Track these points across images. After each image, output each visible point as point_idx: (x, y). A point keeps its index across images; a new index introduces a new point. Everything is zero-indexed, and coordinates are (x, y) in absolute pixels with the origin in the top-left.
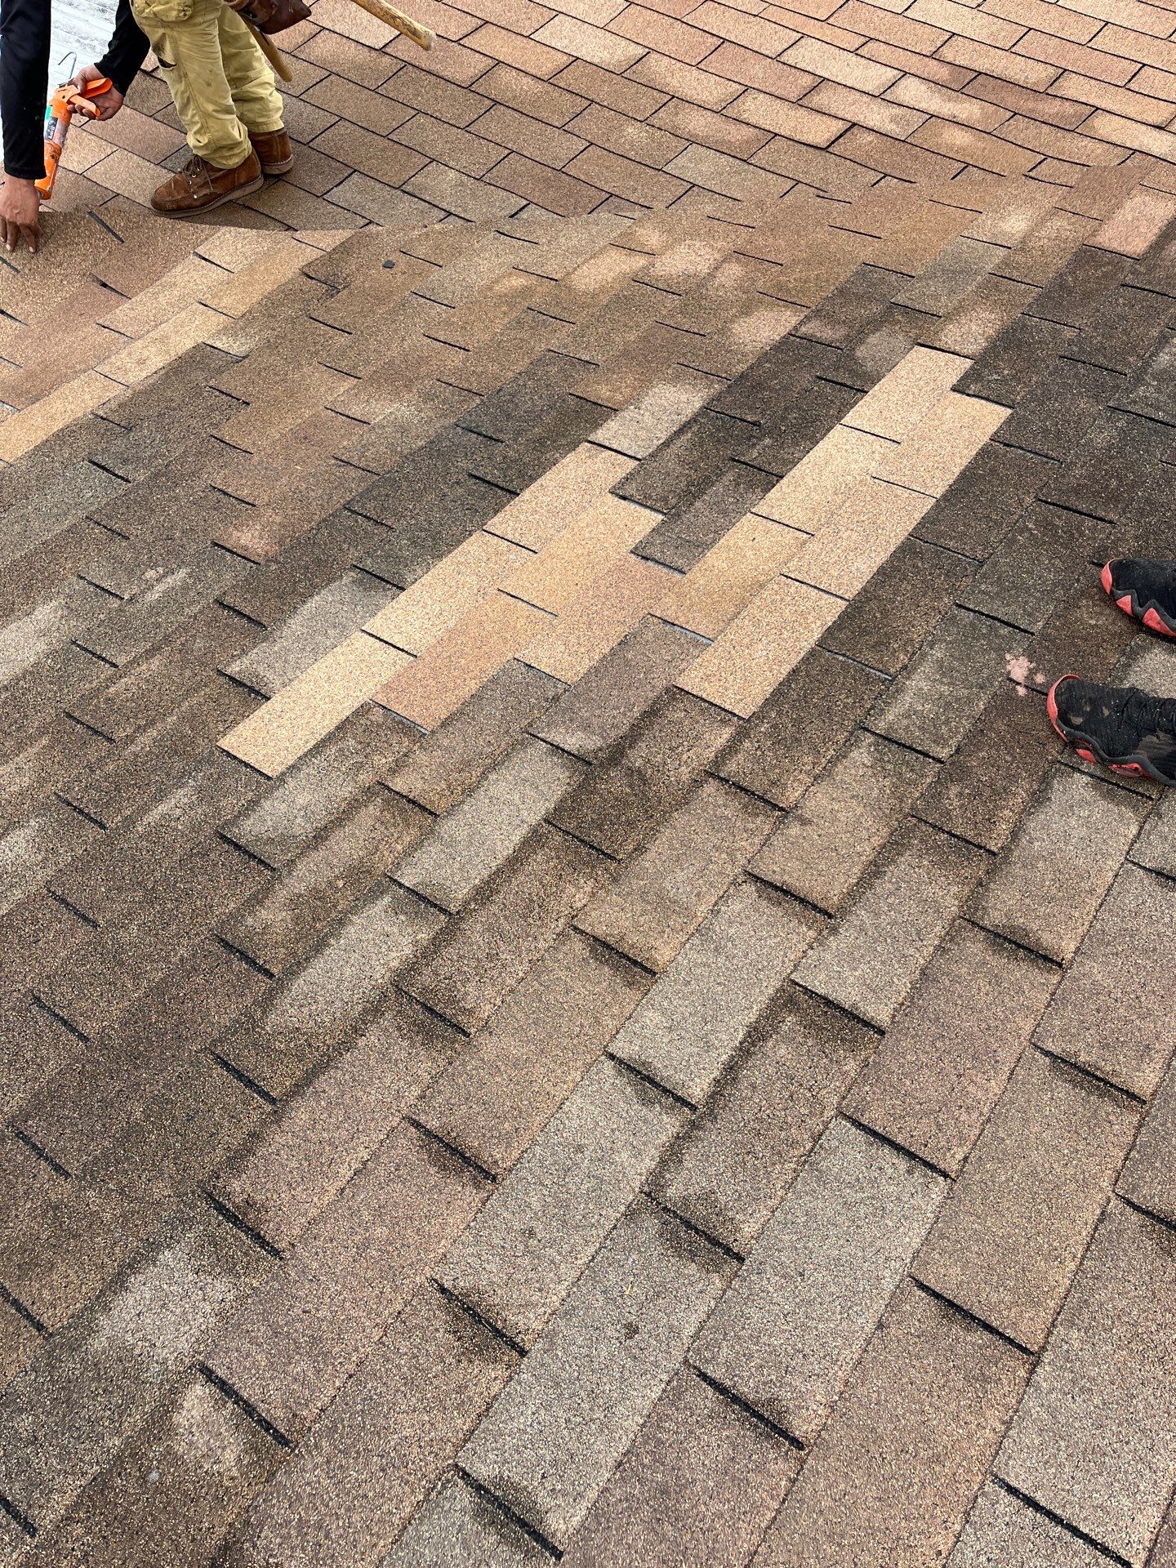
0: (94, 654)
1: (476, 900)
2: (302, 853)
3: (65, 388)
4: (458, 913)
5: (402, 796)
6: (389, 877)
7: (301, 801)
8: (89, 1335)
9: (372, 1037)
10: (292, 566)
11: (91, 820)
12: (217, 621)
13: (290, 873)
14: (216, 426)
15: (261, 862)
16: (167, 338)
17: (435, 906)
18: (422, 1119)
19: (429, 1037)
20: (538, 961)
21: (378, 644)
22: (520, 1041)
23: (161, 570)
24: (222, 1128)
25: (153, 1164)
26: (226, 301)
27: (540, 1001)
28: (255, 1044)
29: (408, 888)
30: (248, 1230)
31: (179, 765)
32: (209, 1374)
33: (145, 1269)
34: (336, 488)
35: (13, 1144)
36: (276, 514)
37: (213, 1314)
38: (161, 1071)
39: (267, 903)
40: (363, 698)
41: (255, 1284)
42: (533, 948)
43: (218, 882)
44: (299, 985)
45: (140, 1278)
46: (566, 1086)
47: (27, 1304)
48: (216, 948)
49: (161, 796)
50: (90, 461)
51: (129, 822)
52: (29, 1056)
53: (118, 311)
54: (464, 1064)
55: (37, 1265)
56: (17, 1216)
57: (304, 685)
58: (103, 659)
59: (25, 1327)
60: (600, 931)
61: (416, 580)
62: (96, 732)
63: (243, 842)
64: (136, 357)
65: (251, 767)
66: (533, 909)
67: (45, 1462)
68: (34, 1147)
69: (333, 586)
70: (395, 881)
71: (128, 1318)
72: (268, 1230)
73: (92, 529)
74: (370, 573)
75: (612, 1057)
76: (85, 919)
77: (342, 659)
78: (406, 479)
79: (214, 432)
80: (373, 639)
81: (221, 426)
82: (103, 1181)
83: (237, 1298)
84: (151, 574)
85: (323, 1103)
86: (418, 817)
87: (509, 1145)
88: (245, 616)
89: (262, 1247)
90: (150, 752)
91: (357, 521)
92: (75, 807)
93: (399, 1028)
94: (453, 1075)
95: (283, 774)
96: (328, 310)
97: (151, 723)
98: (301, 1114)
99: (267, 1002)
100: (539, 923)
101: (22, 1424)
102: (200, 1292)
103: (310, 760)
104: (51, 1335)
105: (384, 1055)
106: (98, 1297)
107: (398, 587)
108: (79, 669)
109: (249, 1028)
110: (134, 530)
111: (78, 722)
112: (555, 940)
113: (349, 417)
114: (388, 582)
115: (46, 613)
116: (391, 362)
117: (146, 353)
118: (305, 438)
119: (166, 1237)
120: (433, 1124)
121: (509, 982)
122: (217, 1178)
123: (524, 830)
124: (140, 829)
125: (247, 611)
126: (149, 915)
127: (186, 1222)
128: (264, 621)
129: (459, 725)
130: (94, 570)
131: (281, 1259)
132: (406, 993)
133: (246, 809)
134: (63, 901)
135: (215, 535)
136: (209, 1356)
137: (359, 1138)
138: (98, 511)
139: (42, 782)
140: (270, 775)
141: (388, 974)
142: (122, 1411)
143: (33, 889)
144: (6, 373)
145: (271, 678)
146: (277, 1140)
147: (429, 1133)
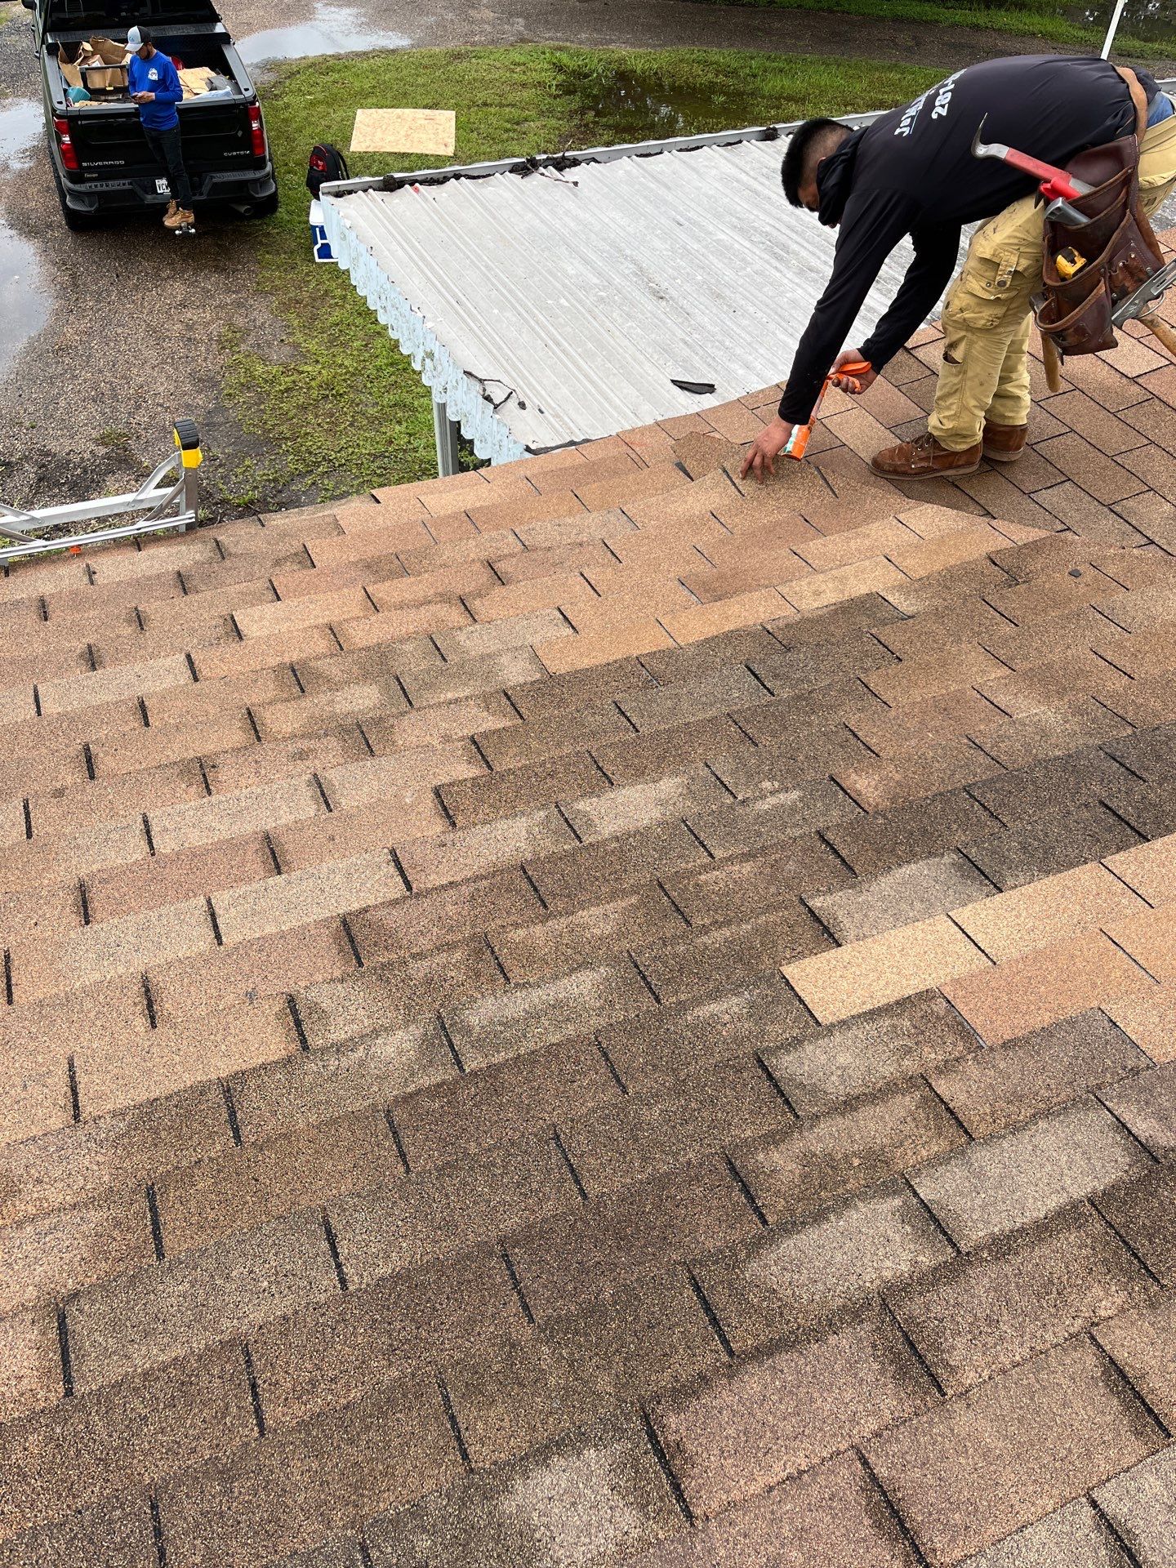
0: (697, 838)
1: (990, 1251)
2: (828, 1113)
3: (746, 597)
4: (968, 1254)
5: (942, 1100)
6: (905, 1178)
7: (843, 1059)
8: (503, 1492)
9: (843, 1341)
10: (898, 827)
11: (650, 989)
12: (813, 851)
13: (812, 1127)
14: (866, 670)
15: (787, 1102)
16: (847, 579)
17: (945, 1234)
18: (872, 1459)
19: (902, 1374)
20: (1041, 1353)
21: (960, 935)
22: (998, 1431)
23: (776, 784)
24: (676, 1353)
25: (605, 1353)
26: (909, 563)
27: (1032, 1399)
28: (730, 1284)
29: (922, 1201)
30: (670, 1474)
31: (739, 973)
33: (569, 1456)
34: (961, 767)
35: (497, 1263)
36: (897, 772)
37: (614, 1542)
38: (640, 1264)
39: (782, 1147)
40: (930, 983)
41: (661, 1536)
42: (1038, 1335)
43: (743, 1103)
44: (788, 1246)
45: (562, 1462)
46: (1033, 1509)
47: (463, 1426)
48: (723, 1167)
49: (715, 995)
50: (747, 667)
51: (682, 1007)
52: (535, 1186)
53: (811, 544)
54: (931, 1422)
55: (481, 1392)
56: (479, 1334)
57: (876, 947)
58: (704, 846)
59: (454, 1448)
60: (1121, 1355)
61: (1016, 886)
62: (678, 910)
63: (776, 1075)
64: (813, 587)
65: (805, 1005)
66: (1050, 1291)
68: (513, 1274)
69: (932, 861)
70: (911, 1186)
71: (540, 1495)
72: (689, 1486)
73: (730, 726)
74: (972, 862)
75: (1094, 1504)
76: (618, 1081)
77: (920, 935)
78: (1034, 783)
79: (862, 676)
80: (957, 928)
81: (870, 673)
82: (559, 1343)
83: (640, 1539)
84: (767, 785)
85: (777, 1383)
86: (952, 1131)
87: (953, 1540)
88: (840, 856)
89: (678, 1501)
90: (719, 949)
91: (973, 806)
92: (641, 972)
93: (874, 1346)
94: (917, 1429)
95: (833, 1025)
96: (1002, 597)
97: (728, 923)
98: (753, 1381)
99: (756, 1246)
100: (1053, 1310)
101: (420, 1543)
102: (609, 1511)
103: (862, 1023)
104: (472, 1470)
105: (851, 1366)
106: (522, 1459)
107: (995, 886)
108: (681, 846)
109: (729, 1265)
110: (765, 740)
111: (666, 894)
112: (1066, 1339)
113: (993, 704)
114: (987, 878)
115: (669, 785)
116: (1050, 666)
117: (824, 587)
118: (945, 710)
119: (596, 1435)
120: (882, 1471)
121: (1002, 1358)
122: (659, 1403)
123: (1063, 1199)
124: (689, 1018)
125: (844, 853)
126: (673, 1105)
127: (620, 1433)
128: (857, 869)
129: (1021, 1053)
130: (720, 764)
131: (692, 1525)
132: (890, 1312)
133: (789, 1044)
134: (605, 1055)
135: (835, 771)
137: (802, 1442)
138: (739, 712)
139: (621, 935)
140: (820, 1020)
141: (878, 1282)
143: (585, 1030)
144: (702, 568)
145: (847, 926)
146: (724, 1397)
147: (874, 1478)
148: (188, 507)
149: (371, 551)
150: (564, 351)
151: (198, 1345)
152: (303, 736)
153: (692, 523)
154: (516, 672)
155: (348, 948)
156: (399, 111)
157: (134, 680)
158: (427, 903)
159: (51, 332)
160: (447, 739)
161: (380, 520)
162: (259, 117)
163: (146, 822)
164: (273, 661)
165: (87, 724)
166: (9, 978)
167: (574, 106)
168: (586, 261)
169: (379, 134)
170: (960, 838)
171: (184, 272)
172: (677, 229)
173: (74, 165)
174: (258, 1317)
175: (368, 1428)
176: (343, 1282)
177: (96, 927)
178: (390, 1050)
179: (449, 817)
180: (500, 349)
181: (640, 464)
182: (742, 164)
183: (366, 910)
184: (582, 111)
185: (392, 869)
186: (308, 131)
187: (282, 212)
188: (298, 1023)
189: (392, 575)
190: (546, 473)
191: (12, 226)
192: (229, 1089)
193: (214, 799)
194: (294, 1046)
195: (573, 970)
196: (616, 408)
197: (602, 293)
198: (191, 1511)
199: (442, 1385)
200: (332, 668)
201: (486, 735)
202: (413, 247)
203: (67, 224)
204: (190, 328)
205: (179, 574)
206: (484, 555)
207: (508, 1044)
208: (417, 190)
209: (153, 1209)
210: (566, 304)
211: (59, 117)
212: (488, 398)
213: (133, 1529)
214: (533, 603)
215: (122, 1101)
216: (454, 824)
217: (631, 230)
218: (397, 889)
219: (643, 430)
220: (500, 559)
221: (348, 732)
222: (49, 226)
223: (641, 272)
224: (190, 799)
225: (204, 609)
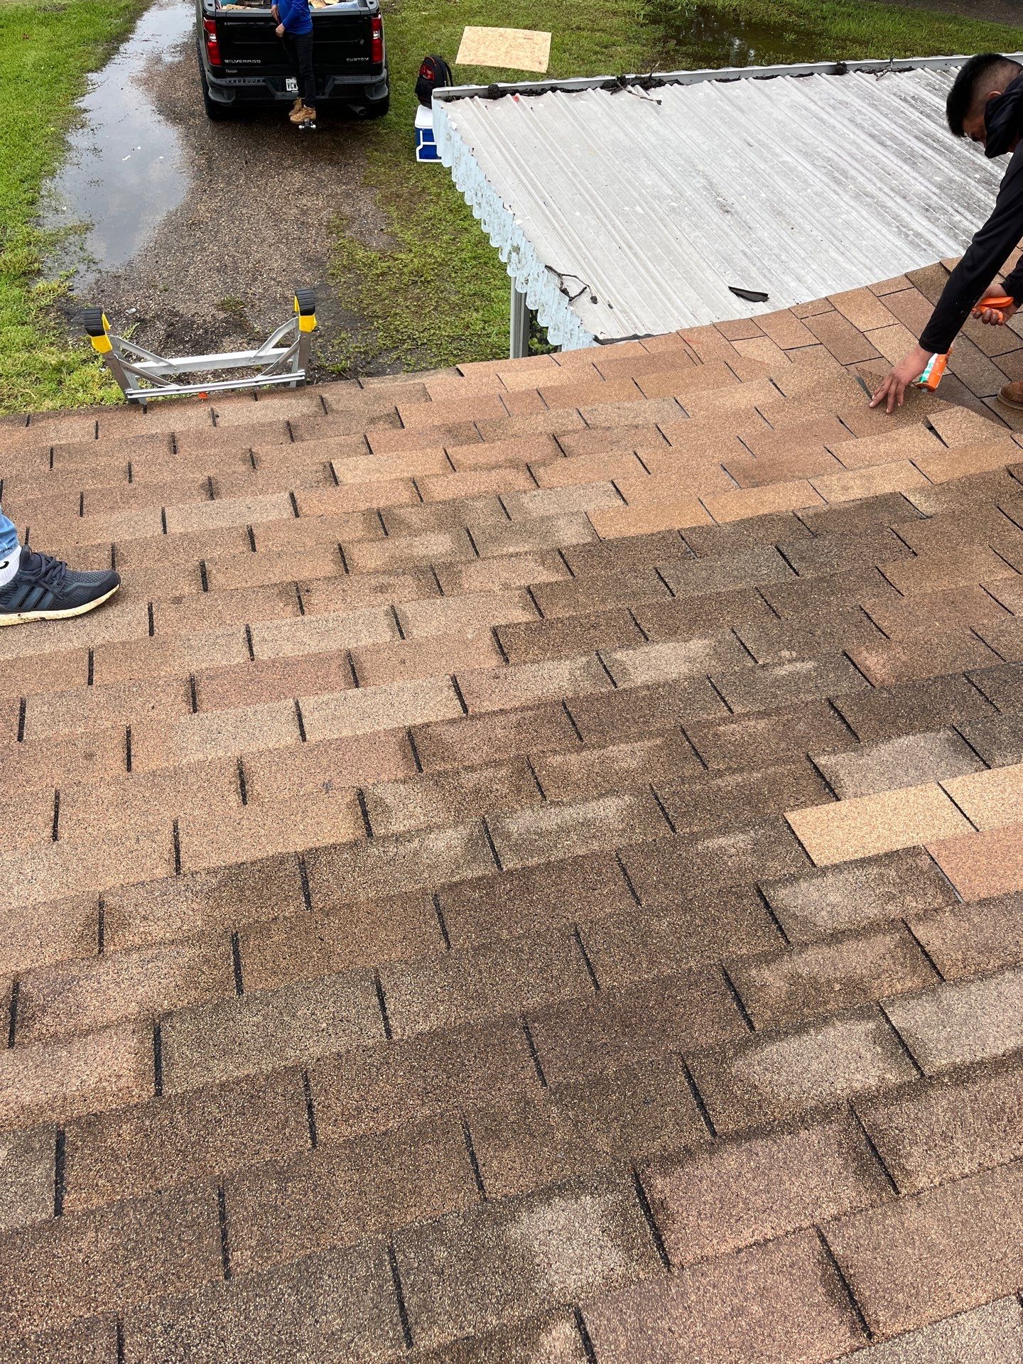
0: (719, 694)
1: (951, 1078)
2: (816, 942)
3: (780, 485)
4: (930, 1077)
5: (919, 943)
6: (880, 1006)
7: (833, 898)
8: (511, 1221)
9: (813, 1136)
10: (900, 702)
11: (667, 819)
12: (822, 716)
13: (800, 952)
14: (884, 561)
15: (780, 928)
16: (874, 478)
17: (911, 1058)
18: (830, 1238)
19: (862, 1171)
20: (989, 1169)
21: (948, 802)
22: (943, 1230)
23: (794, 654)
24: (666, 1126)
25: (605, 1119)
26: (931, 468)
27: (976, 1207)
28: (718, 1076)
29: (894, 1027)
30: (653, 1226)
31: (747, 814)
32: (580, 1324)
33: (568, 1199)
34: (963, 655)
35: (519, 1033)
36: (904, 653)
37: (601, 1275)
38: (640, 1049)
39: (773, 966)
40: (917, 841)
41: (642, 1276)
42: (987, 1153)
43: (741, 925)
44: (772, 1051)
45: (563, 1203)
46: (968, 1300)
47: (480, 1162)
48: (719, 977)
49: (725, 830)
50: (776, 547)
51: (694, 838)
52: (555, 973)
53: (844, 443)
54: (885, 1215)
55: (498, 1137)
56: (499, 1089)
57: (871, 805)
58: (724, 701)
59: (472, 1179)
61: (1004, 765)
62: (697, 754)
63: (773, 904)
64: (842, 483)
65: (803, 847)
66: (1002, 1118)
67: (441, 1296)
68: (531, 1044)
69: (929, 735)
70: (885, 1014)
71: (542, 1228)
72: (670, 1238)
73: (757, 599)
74: (965, 740)
76: (634, 893)
77: (912, 798)
79: (880, 566)
80: (946, 796)
81: (887, 563)
82: (566, 1106)
83: (624, 1276)
84: (786, 653)
85: (752, 1163)
86: (925, 970)
87: (895, 1315)
88: (846, 722)
89: (658, 1249)
90: (731, 792)
91: (970, 691)
92: (660, 804)
93: (840, 1144)
94: (871, 1218)
95: (826, 867)
96: (1016, 507)
97: (741, 770)
98: (731, 1159)
99: (743, 1047)
100: (1002, 1135)
101: (438, 1253)
102: (599, 1249)
103: (853, 869)
104: (486, 1199)
105: (818, 1158)
106: (528, 1196)
107: (984, 763)
108: (704, 700)
109: (718, 1060)
110: (787, 614)
111: (688, 740)
112: (1011, 1161)
113: (997, 601)
114: (977, 755)
115: (698, 646)
117: (852, 483)
118: (953, 602)
119: (593, 1185)
120: (837, 1249)
121: (953, 1169)
122: (648, 1166)
124: (699, 847)
125: (849, 720)
126: (681, 919)
127: (613, 1186)
128: (860, 734)
129: (994, 911)
130: (745, 631)
131: (669, 1270)
132: (857, 1117)
133: (787, 880)
134: (624, 870)
135: (848, 647)
136: (586, 1307)
137: (769, 1215)
138: (766, 587)
139: (645, 770)
140: (815, 862)
141: (848, 1091)
142: (507, 1300)
143: (607, 847)
144: (744, 457)
145: (847, 783)
146: (704, 1168)
147: (830, 1254)
148: (300, 367)
149: (453, 418)
150: (635, 254)
151: (267, 1067)
152: (384, 572)
153: (739, 416)
154: (570, 535)
155: (411, 755)
156: (501, 30)
157: (244, 510)
158: (479, 724)
159: (188, 208)
160: (506, 587)
161: (463, 391)
162: (380, 28)
163: (248, 632)
164: (363, 506)
165: (204, 544)
166: (129, 750)
167: (658, 35)
168: (663, 174)
169: (482, 50)
170: (956, 717)
171: (302, 163)
172: (747, 149)
173: (218, 61)
174: (317, 1051)
175: (402, 1153)
176: (388, 1031)
177: (202, 715)
178: (441, 845)
179: (503, 654)
180: (578, 248)
181: (696, 360)
182: (811, 94)
183: (428, 725)
184: (665, 39)
185: (452, 693)
186: (421, 43)
187: (391, 115)
188: (365, 814)
189: (469, 440)
190: (611, 361)
191: (160, 112)
192: (305, 862)
193: (306, 618)
194: (361, 832)
195: (601, 795)
196: (677, 308)
197: (673, 204)
198: (251, 1201)
199: (466, 1126)
200: (414, 517)
201: (539, 587)
202: (509, 150)
203: (208, 113)
204: (304, 213)
205: (288, 424)
206: (550, 429)
207: (541, 851)
208: (517, 100)
209: (236, 952)
210: (641, 211)
211: (208, 17)
212: (565, 291)
213: (202, 1211)
214: (590, 475)
215: (216, 861)
216: (507, 660)
217: (705, 147)
218: (454, 710)
219: (700, 330)
220: (565, 433)
221: (422, 572)
222: (192, 114)
223: (711, 186)
224: (286, 616)
225: (307, 456)
